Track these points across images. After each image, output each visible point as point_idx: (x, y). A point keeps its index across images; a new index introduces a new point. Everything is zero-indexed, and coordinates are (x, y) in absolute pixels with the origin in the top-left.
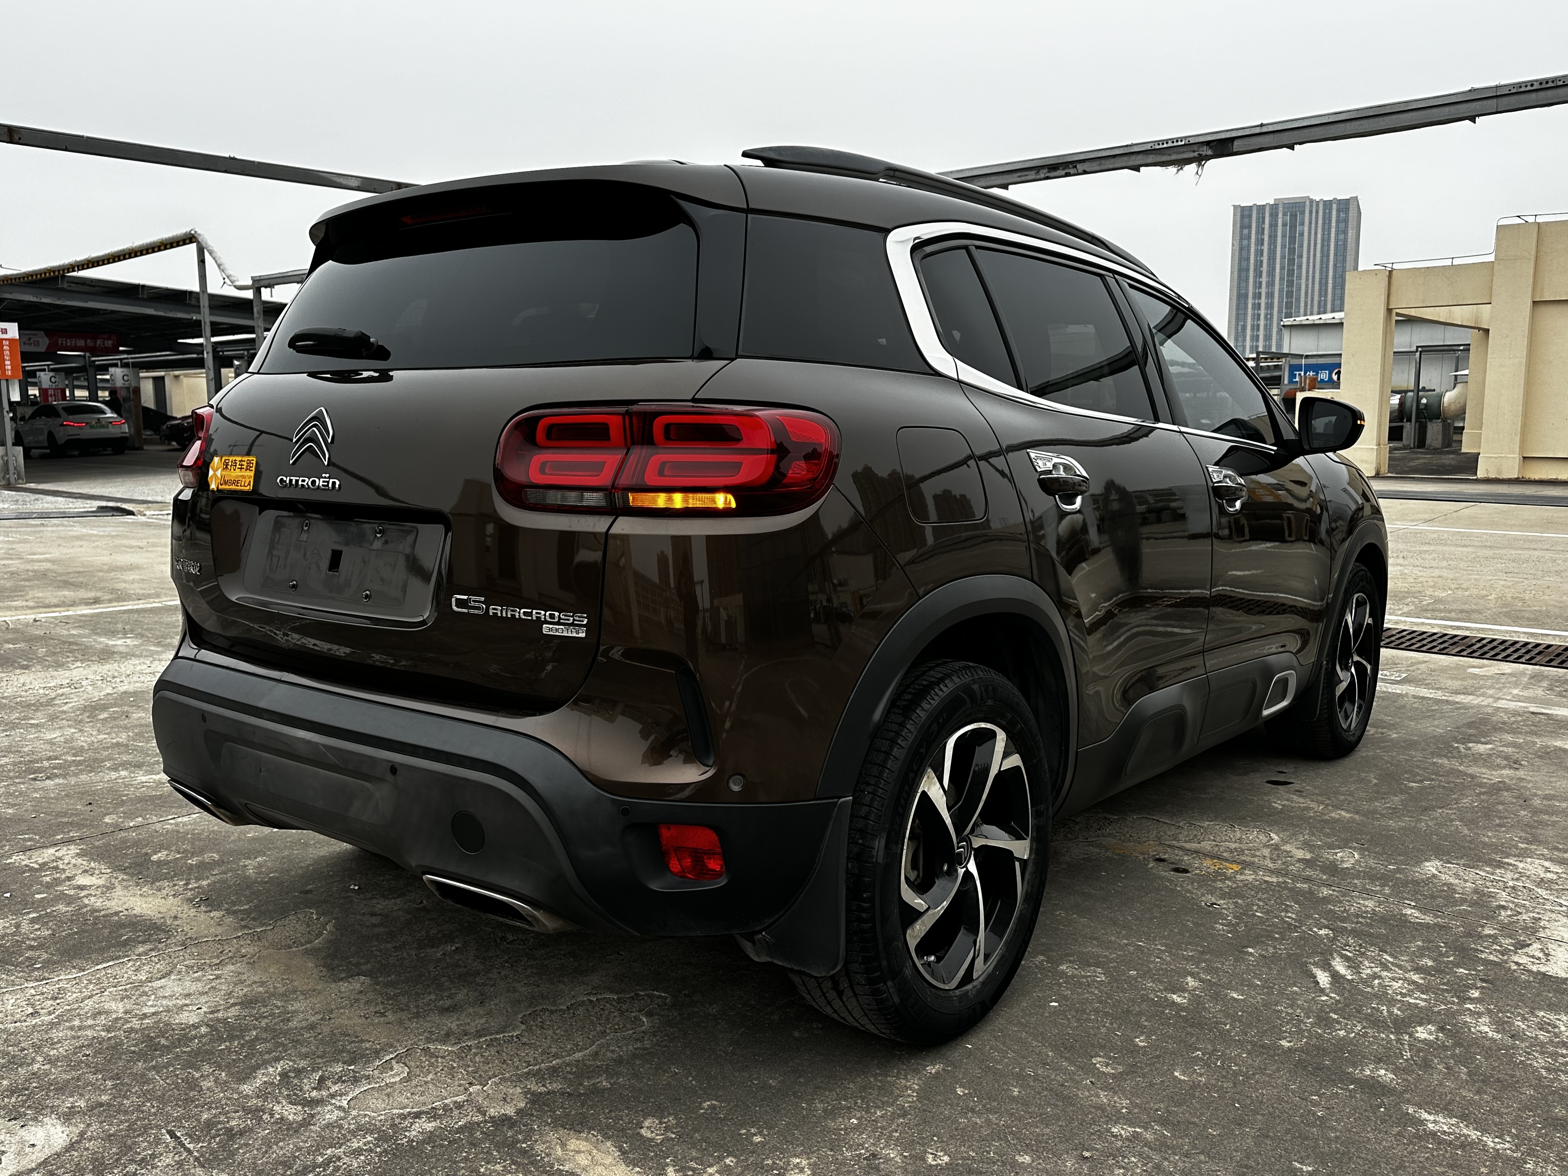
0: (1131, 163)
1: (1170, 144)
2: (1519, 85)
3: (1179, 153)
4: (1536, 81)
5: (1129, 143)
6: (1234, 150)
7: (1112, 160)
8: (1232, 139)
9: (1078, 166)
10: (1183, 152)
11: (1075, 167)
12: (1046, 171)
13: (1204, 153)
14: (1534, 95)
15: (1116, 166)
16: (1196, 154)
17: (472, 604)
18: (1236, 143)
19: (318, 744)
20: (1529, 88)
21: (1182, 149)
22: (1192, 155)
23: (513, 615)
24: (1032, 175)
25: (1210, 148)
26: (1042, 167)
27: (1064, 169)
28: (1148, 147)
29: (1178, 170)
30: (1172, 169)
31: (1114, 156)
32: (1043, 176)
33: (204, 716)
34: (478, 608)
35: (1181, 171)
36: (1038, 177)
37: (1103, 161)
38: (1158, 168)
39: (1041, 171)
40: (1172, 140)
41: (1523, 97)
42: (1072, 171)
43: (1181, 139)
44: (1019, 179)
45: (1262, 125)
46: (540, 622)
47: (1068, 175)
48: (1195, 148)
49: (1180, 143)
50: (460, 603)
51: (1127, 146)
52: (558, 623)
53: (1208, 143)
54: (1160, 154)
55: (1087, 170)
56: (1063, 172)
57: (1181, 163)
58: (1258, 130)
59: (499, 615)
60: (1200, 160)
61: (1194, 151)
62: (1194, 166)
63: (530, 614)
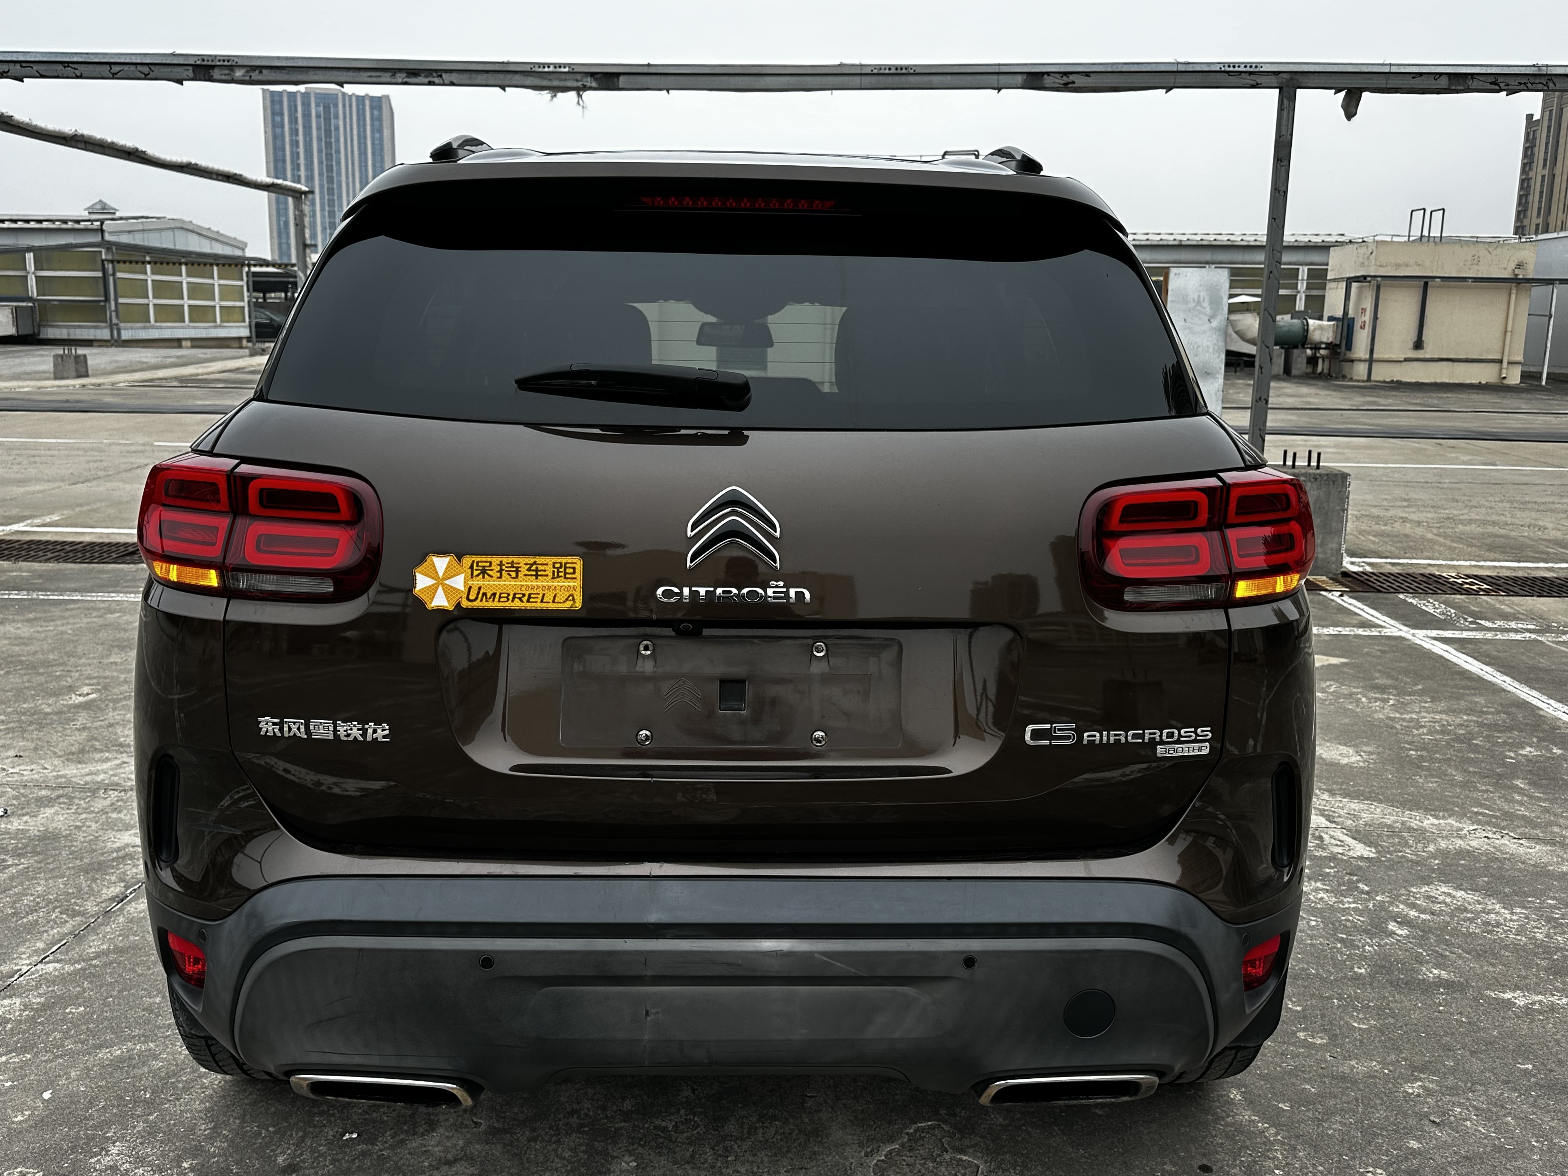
0: (499, 82)
1: (552, 69)
2: (880, 67)
3: (561, 80)
4: (893, 66)
5: (506, 60)
6: (621, 86)
7: (485, 76)
8: (618, 75)
9: (444, 75)
10: (566, 80)
11: (441, 76)
12: (404, 75)
13: (588, 84)
14: (890, 78)
15: (489, 83)
16: (580, 84)
17: (1059, 733)
18: (622, 78)
19: (812, 953)
20: (887, 71)
21: (564, 76)
22: (575, 84)
23: (1118, 741)
24: (386, 77)
25: (595, 80)
26: (400, 70)
27: (426, 77)
28: (528, 68)
29: (552, 97)
30: (546, 95)
31: (487, 72)
32: (400, 80)
34: (1068, 737)
35: (555, 99)
36: (394, 81)
37: (474, 75)
38: (529, 91)
39: (398, 75)
40: (555, 65)
41: (881, 78)
42: (436, 80)
43: (565, 65)
44: (370, 80)
45: (649, 65)
46: (1153, 744)
47: (430, 83)
48: (579, 77)
49: (563, 70)
50: (1035, 734)
51: (503, 63)
52: (1178, 742)
53: (593, 74)
54: (540, 78)
55: (455, 81)
56: (426, 80)
57: (555, 90)
58: (645, 70)
59: (1097, 742)
60: (580, 90)
61: (577, 81)
62: (573, 94)
63: (1142, 736)
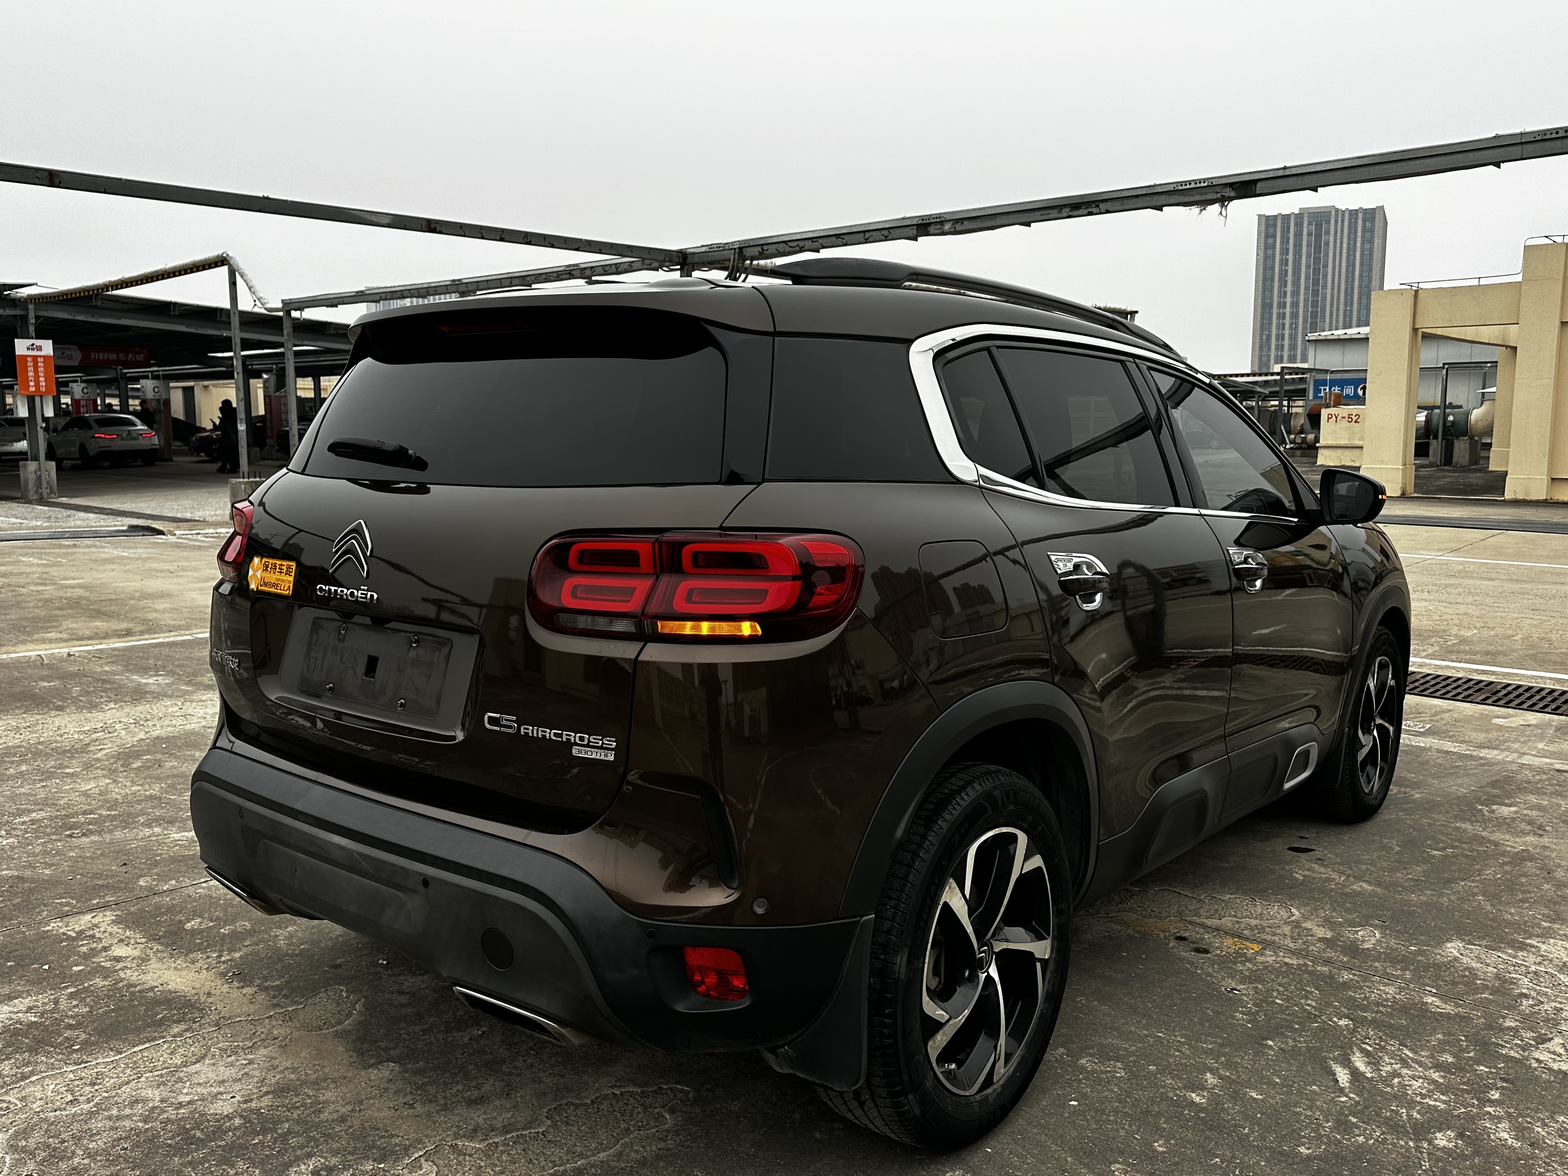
0: (1154, 204)
1: (1193, 185)
2: (1545, 132)
3: (1202, 194)
4: (1561, 128)
5: (1153, 184)
6: (1258, 192)
7: (1135, 200)
8: (1255, 182)
9: (1101, 205)
10: (1206, 193)
11: (1098, 206)
12: (1068, 210)
13: (1227, 195)
14: (1559, 142)
15: (1139, 206)
16: (1219, 195)
17: (505, 722)
18: (1259, 185)
19: (352, 851)
20: (1554, 136)
21: (1205, 191)
22: (1215, 196)
23: (544, 736)
24: (1054, 213)
25: (1233, 189)
26: (1065, 206)
27: (1086, 208)
28: (1171, 188)
29: (1201, 211)
30: (1195, 210)
31: (1137, 196)
32: (1065, 215)
33: (241, 810)
34: (510, 727)
35: (1204, 212)
36: (1061, 216)
37: (1125, 201)
38: (1181, 208)
39: (1064, 210)
40: (1195, 181)
41: (1547, 144)
42: (1094, 210)
43: (1204, 180)
44: (1042, 218)
45: (1285, 168)
46: (569, 744)
47: (1090, 214)
48: (1218, 189)
49: (1203, 185)
50: (492, 721)
51: (1149, 186)
52: (588, 746)
53: (1231, 185)
54: (1183, 195)
55: (1110, 209)
56: (1086, 211)
57: (1203, 204)
58: (1281, 173)
59: (530, 735)
60: (1223, 201)
61: (1217, 193)
62: (1216, 207)
63: (561, 736)
